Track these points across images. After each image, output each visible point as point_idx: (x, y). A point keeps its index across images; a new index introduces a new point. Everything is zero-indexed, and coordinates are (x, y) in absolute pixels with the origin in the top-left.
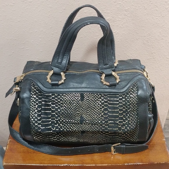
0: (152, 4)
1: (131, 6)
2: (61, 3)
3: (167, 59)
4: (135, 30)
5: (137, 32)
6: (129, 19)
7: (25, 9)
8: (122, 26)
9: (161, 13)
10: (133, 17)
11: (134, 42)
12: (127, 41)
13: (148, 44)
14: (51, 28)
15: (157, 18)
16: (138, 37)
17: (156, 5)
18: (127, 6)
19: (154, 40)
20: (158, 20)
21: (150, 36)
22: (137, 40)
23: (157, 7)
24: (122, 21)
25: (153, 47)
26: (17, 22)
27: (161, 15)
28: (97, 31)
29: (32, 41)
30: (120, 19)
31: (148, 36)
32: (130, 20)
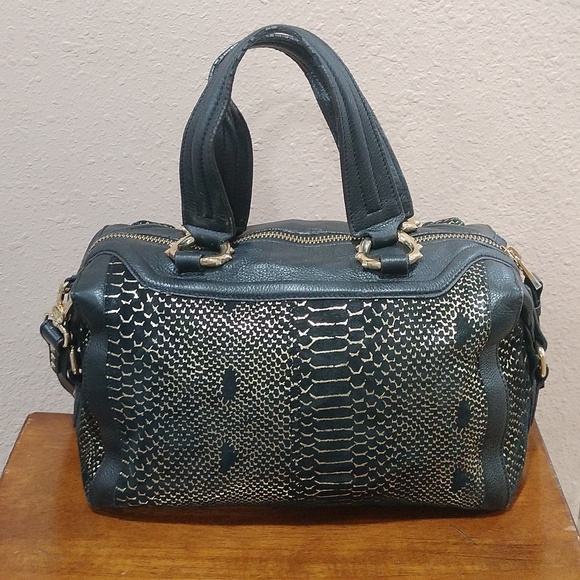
0: (500, 61)
1: (430, 69)
2: (197, 55)
3: (565, 267)
4: (448, 156)
5: (457, 165)
6: (425, 117)
7: (74, 76)
8: (402, 142)
9: (533, 94)
10: (440, 108)
11: (446, 200)
12: (422, 196)
13: (496, 208)
14: (158, 146)
15: (519, 112)
16: (460, 183)
17: (513, 68)
18: (416, 70)
19: (515, 195)
20: (526, 122)
21: (499, 180)
22: (458, 193)
23: (517, 72)
24: (403, 125)
25: (512, 223)
26: (44, 123)
27: (534, 102)
28: (316, 160)
29: (95, 192)
30: (395, 117)
31: (493, 181)
32: (428, 120)
